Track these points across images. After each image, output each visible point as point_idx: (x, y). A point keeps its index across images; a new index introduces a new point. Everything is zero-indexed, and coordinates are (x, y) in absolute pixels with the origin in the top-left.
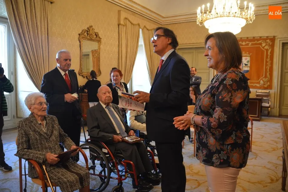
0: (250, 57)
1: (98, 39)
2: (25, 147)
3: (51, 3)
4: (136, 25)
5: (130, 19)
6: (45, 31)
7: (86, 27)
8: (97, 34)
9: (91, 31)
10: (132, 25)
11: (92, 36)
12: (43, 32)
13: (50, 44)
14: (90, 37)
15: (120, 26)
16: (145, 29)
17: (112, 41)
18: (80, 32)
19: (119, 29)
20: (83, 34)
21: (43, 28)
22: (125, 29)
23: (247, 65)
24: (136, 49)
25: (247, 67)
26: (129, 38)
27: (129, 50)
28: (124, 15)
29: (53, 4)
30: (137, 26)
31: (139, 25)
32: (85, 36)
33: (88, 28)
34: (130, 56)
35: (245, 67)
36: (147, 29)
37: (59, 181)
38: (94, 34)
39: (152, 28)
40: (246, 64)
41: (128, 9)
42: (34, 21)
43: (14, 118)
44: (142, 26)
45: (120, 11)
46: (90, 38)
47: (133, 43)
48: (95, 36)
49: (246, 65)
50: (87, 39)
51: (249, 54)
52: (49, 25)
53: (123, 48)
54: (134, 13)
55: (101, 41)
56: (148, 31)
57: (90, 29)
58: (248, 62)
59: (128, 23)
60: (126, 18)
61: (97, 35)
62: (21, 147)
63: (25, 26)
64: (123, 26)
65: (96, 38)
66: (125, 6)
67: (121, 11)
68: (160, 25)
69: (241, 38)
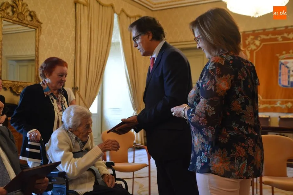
1: (35, 22)
4: (107, 6)
8: (32, 14)
9: (20, 7)
10: (101, 7)
11: (22, 16)
14: (18, 17)
15: (78, 5)
16: (123, 16)
17: (62, 29)
19: (77, 11)
20: (3, 10)
22: (86, 12)
24: (107, 47)
26: (94, 27)
27: (94, 47)
30: (109, 10)
31: (112, 6)
32: (7, 14)
33: (13, 1)
34: (96, 57)
36: (127, 16)
38: (27, 14)
39: (136, 14)
44: (118, 8)
46: (17, 20)
47: (102, 37)
48: (29, 18)
50: (12, 21)
53: (82, 43)
55: (41, 27)
56: (129, 18)
61: (32, 16)
64: (84, 5)
65: (31, 21)
68: (150, 11)
69: (287, 27)
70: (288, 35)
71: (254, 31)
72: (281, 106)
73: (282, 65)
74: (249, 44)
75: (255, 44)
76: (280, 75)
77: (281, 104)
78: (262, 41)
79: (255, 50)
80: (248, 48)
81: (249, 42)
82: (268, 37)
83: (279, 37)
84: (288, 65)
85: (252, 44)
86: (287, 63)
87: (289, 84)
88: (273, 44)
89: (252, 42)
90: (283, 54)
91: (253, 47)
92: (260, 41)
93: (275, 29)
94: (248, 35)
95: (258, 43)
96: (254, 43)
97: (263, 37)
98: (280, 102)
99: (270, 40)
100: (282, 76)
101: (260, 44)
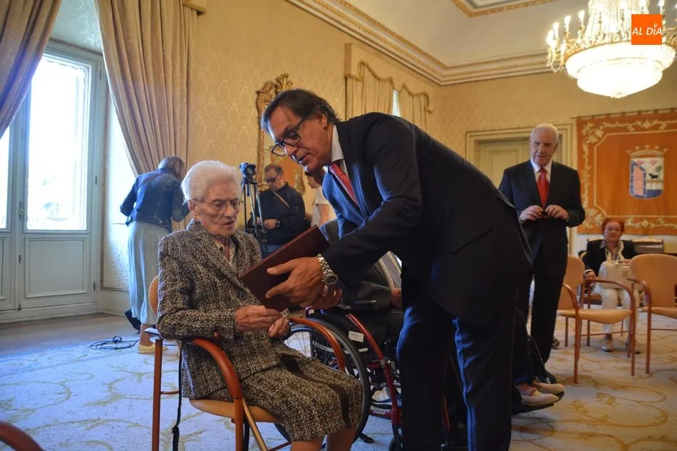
0: (665, 156)
2: (180, 305)
3: (199, 13)
4: (384, 80)
5: (372, 66)
6: (182, 78)
7: (274, 77)
9: (284, 87)
10: (377, 82)
12: (178, 80)
13: (192, 108)
15: (349, 81)
16: (405, 93)
18: (260, 87)
19: (348, 89)
20: (266, 92)
21: (178, 70)
22: (359, 88)
23: (656, 177)
25: (657, 182)
28: (358, 54)
29: (201, 17)
30: (387, 85)
31: (391, 81)
32: (271, 97)
33: (278, 80)
35: (652, 182)
36: (410, 93)
37: (287, 401)
39: (420, 91)
40: (655, 174)
41: (367, 44)
42: (157, 51)
43: (94, 288)
44: (398, 84)
45: (351, 44)
49: (653, 177)
51: (661, 149)
52: (193, 64)
54: (380, 52)
56: (411, 96)
57: (281, 81)
58: (659, 169)
59: (367, 74)
60: (363, 64)
62: (170, 304)
63: (139, 62)
64: (357, 80)
66: (361, 35)
67: (353, 46)
68: (437, 86)
69: (640, 112)
70: (642, 123)
71: (593, 117)
72: (633, 225)
73: (634, 167)
74: (587, 135)
75: (595, 136)
76: (632, 181)
77: (633, 222)
78: (606, 130)
79: (596, 143)
80: (586, 140)
81: (586, 131)
82: (614, 126)
83: (630, 126)
84: (643, 166)
85: (592, 134)
86: (642, 163)
87: (644, 193)
88: (622, 136)
89: (591, 131)
90: (636, 151)
91: (592, 139)
92: (602, 130)
93: (624, 114)
94: (585, 123)
95: (599, 133)
96: (593, 134)
97: (607, 125)
98: (631, 219)
99: (618, 129)
100: (634, 181)
101: (604, 135)
